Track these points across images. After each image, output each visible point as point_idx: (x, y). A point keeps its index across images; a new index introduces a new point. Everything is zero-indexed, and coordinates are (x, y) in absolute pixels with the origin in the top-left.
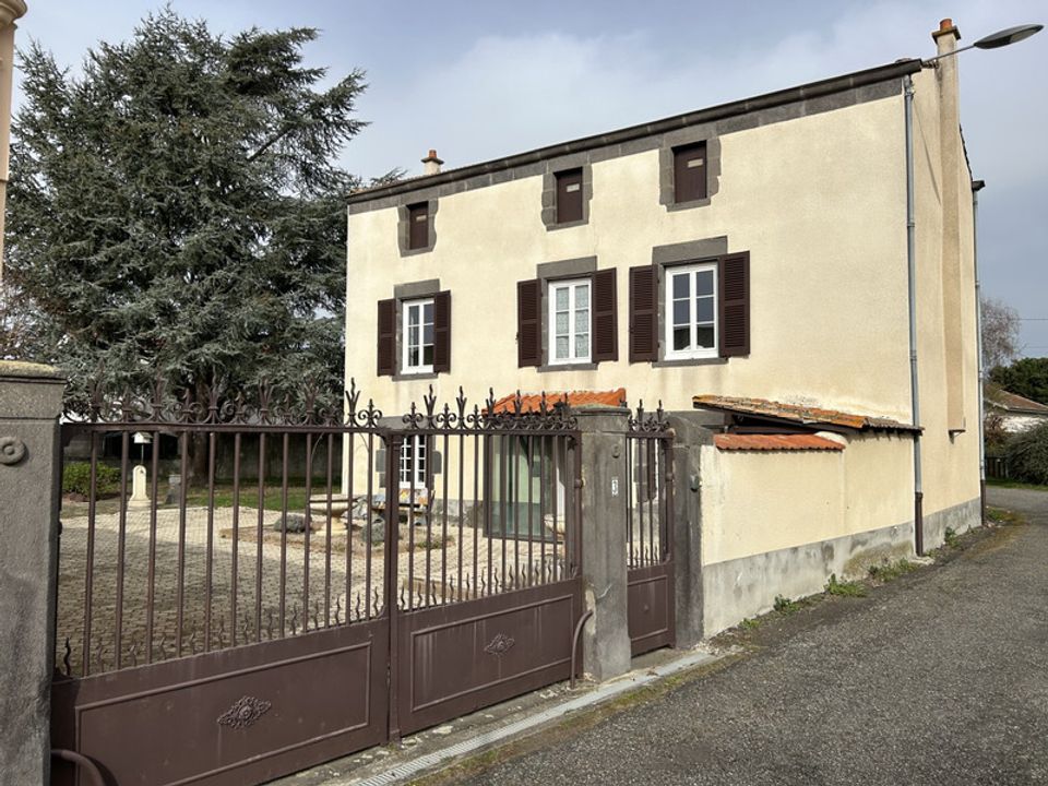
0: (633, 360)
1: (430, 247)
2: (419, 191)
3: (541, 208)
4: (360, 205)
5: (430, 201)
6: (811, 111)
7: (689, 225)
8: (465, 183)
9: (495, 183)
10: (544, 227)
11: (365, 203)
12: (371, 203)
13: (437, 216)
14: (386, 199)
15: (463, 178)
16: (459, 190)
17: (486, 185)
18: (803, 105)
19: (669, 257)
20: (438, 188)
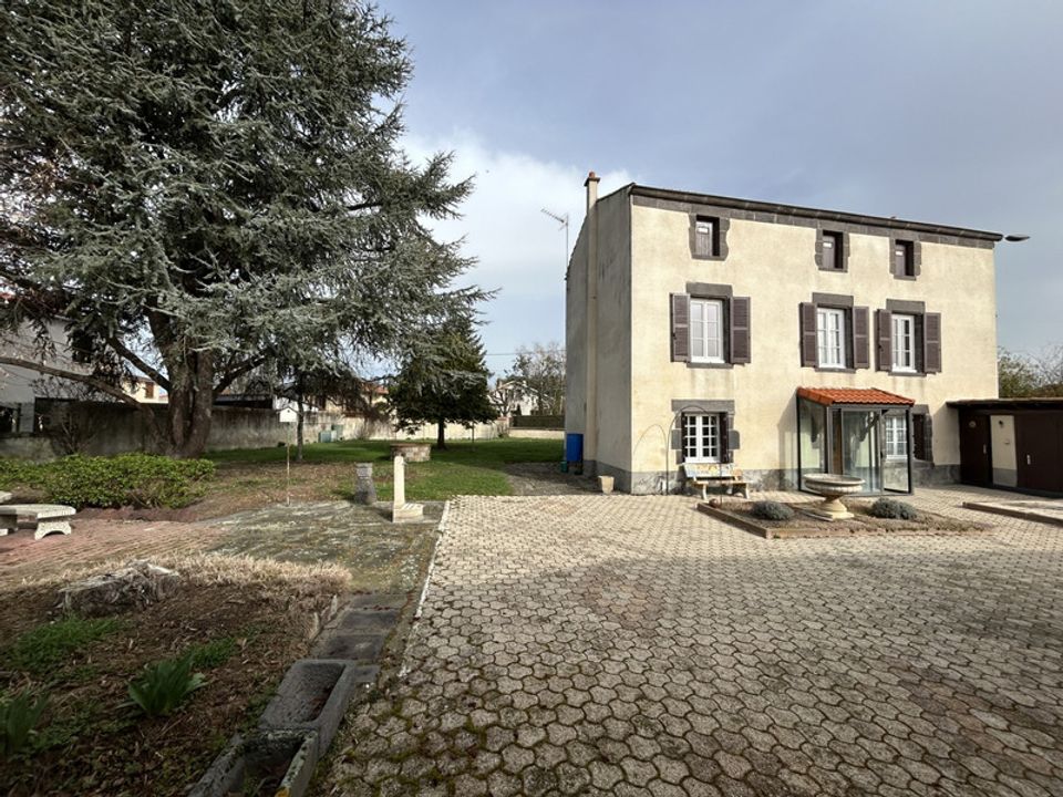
0: (878, 369)
1: (722, 256)
2: (710, 207)
3: (814, 253)
4: (646, 199)
5: (721, 218)
6: (961, 244)
7: (905, 291)
8: (754, 214)
9: (778, 222)
10: (817, 267)
11: (652, 199)
12: (659, 201)
13: (729, 233)
14: (677, 203)
15: (753, 210)
16: (748, 218)
17: (771, 221)
18: (956, 239)
19: (896, 307)
20: (730, 210)
